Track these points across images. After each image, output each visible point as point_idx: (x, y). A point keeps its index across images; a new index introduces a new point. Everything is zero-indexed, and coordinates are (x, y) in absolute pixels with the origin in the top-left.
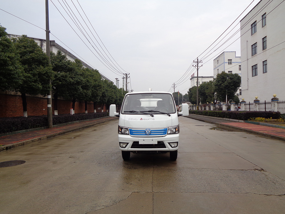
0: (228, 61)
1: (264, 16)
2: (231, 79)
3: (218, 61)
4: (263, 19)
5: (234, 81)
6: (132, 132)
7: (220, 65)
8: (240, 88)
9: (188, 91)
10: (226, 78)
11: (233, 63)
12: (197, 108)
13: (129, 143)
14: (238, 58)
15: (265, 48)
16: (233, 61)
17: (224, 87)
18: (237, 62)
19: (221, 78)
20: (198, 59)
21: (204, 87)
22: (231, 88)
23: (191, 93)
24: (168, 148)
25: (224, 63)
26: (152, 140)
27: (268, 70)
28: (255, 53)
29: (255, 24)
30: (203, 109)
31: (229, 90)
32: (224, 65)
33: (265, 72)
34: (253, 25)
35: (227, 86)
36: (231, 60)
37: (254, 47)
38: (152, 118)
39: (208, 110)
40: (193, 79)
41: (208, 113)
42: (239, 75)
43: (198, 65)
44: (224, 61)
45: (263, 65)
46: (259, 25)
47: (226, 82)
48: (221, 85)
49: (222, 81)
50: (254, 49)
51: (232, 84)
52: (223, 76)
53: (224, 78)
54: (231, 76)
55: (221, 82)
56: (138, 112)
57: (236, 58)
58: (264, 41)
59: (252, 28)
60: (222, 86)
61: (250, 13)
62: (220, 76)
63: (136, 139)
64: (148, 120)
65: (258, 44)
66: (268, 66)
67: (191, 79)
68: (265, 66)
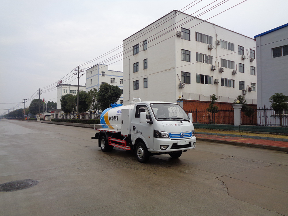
0: (101, 73)
1: (145, 42)
2: (114, 90)
3: (91, 71)
4: (144, 44)
5: (116, 92)
6: (171, 135)
7: (94, 76)
8: (120, 99)
9: (61, 99)
10: (109, 89)
11: (106, 75)
12: (77, 117)
13: (169, 145)
14: (110, 71)
15: (145, 68)
16: (106, 73)
17: (107, 97)
18: (109, 75)
19: (104, 88)
20: (79, 68)
21: (82, 96)
22: (113, 99)
23: (64, 100)
24: (193, 147)
25: (98, 74)
26: (181, 142)
27: (148, 86)
28: (137, 71)
29: (137, 46)
30: (81, 118)
31: (112, 100)
32: (98, 77)
33: (145, 87)
34: (135, 47)
35: (110, 96)
36: (104, 72)
37: (135, 65)
38: (182, 123)
39: (87, 118)
40: (61, 86)
41: (96, 121)
42: (119, 87)
43: (79, 74)
44: (98, 73)
45: (144, 82)
46: (141, 48)
47: (109, 93)
48: (104, 95)
49: (106, 92)
50: (135, 68)
51: (114, 95)
52: (106, 87)
53: (107, 89)
54: (113, 88)
55: (104, 93)
56: (170, 119)
57: (109, 71)
58: (145, 62)
59: (134, 49)
60: (106, 96)
61: (132, 36)
62: (103, 87)
63: (175, 141)
64: (180, 126)
65: (139, 64)
66: (148, 82)
67: (57, 86)
68: (145, 82)
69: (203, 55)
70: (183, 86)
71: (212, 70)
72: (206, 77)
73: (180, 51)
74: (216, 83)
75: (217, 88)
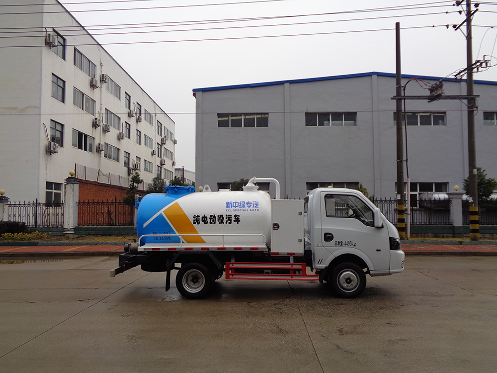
69: (83, 95)
70: (56, 151)
71: (95, 125)
72: (86, 136)
73: (50, 77)
74: (99, 150)
75: (100, 159)
